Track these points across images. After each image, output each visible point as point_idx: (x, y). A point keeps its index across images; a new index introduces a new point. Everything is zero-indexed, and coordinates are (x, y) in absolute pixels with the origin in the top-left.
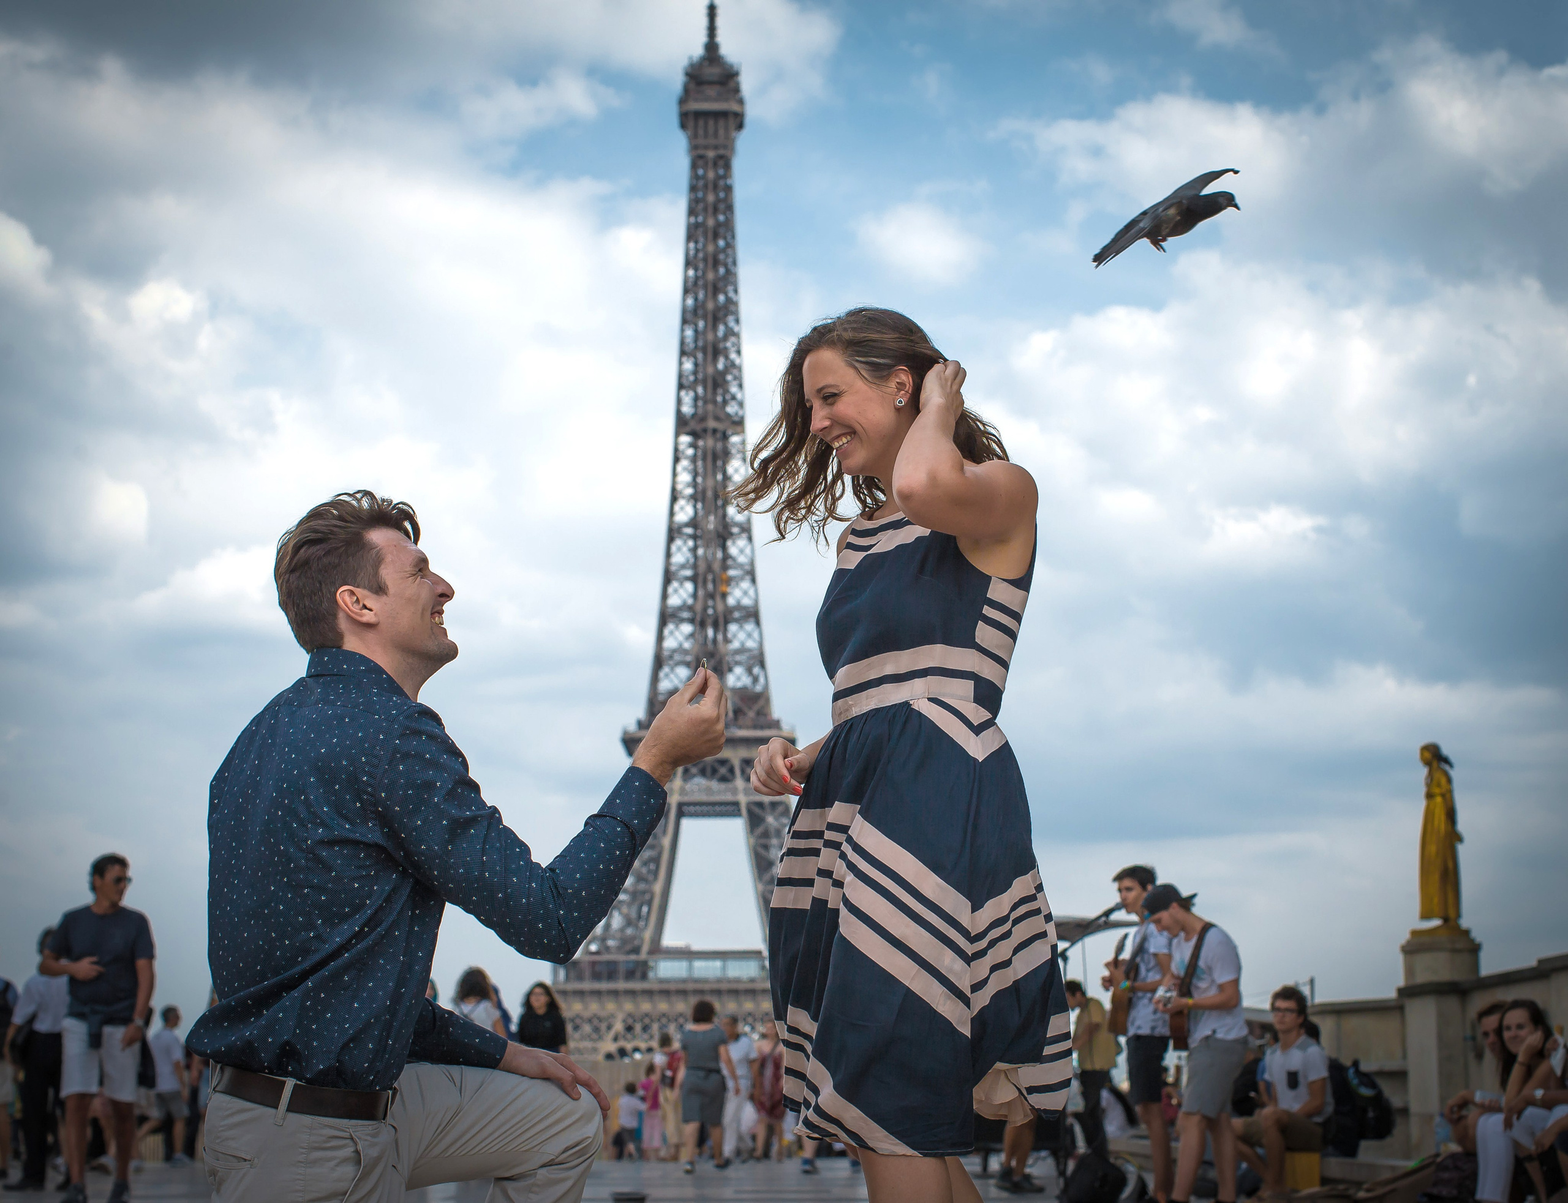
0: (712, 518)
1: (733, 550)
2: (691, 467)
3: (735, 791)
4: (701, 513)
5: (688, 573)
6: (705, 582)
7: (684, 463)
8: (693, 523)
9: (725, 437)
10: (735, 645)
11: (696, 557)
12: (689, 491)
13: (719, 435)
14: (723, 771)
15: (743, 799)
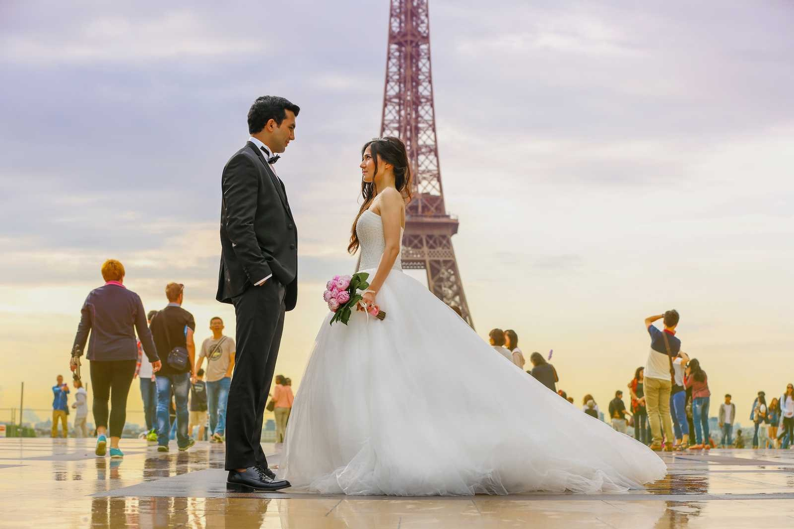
0: (409, 93)
1: (422, 112)
2: (398, 63)
3: (423, 254)
4: (403, 89)
5: (396, 125)
6: (406, 130)
7: (394, 61)
8: (399, 96)
9: (417, 45)
10: (422, 168)
11: (400, 116)
12: (397, 77)
13: (414, 44)
14: (416, 242)
15: (427, 259)
